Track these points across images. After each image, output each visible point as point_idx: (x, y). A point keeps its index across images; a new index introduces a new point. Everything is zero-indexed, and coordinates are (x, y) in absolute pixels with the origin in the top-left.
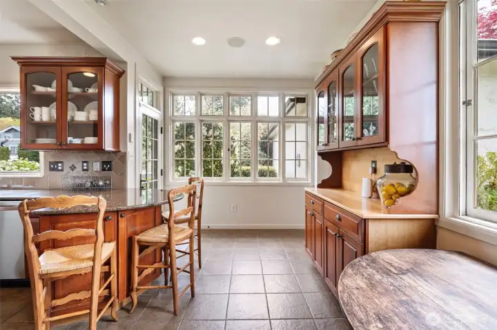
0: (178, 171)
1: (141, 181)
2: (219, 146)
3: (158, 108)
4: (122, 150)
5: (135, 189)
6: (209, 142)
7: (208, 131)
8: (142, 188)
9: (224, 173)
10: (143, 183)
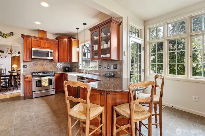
0: (154, 70)
1: (130, 74)
2: (182, 55)
3: (141, 38)
4: (121, 59)
5: (127, 78)
6: (174, 53)
7: (173, 46)
8: (131, 78)
9: (186, 73)
10: (131, 75)
